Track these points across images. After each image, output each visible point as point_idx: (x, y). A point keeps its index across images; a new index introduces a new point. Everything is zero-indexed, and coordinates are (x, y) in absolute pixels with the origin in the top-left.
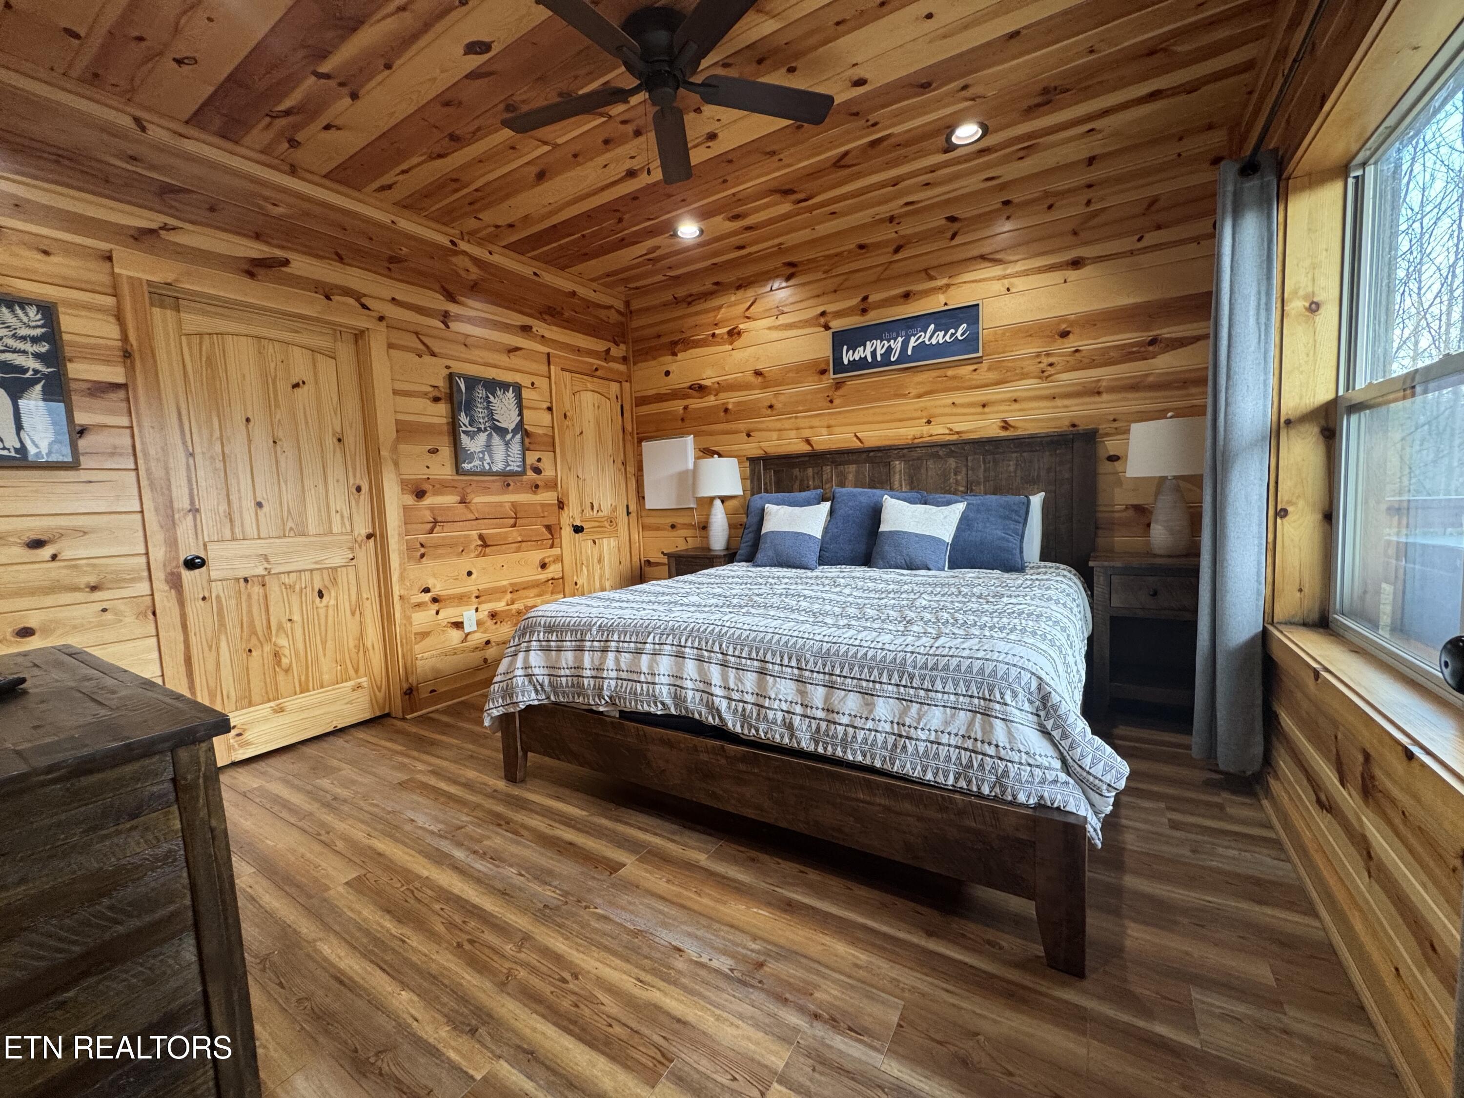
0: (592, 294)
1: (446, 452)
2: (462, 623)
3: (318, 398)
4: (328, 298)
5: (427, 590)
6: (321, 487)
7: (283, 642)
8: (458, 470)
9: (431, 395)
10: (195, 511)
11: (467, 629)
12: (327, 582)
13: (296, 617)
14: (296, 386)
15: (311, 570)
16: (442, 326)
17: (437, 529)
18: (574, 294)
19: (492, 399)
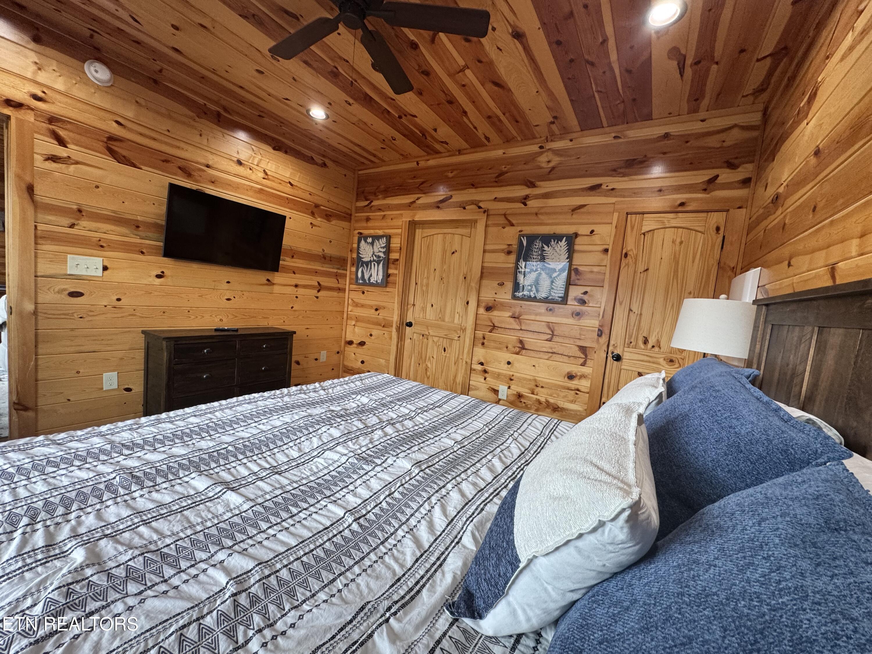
0: (700, 125)
1: (509, 285)
2: (498, 391)
3: (460, 258)
4: (464, 208)
5: (482, 364)
6: (453, 301)
7: (429, 365)
8: (514, 297)
9: (506, 251)
10: (414, 305)
11: (500, 397)
12: (448, 345)
13: (435, 357)
14: (453, 253)
15: (444, 338)
16: (523, 206)
17: (494, 331)
18: (667, 136)
19: (546, 248)
